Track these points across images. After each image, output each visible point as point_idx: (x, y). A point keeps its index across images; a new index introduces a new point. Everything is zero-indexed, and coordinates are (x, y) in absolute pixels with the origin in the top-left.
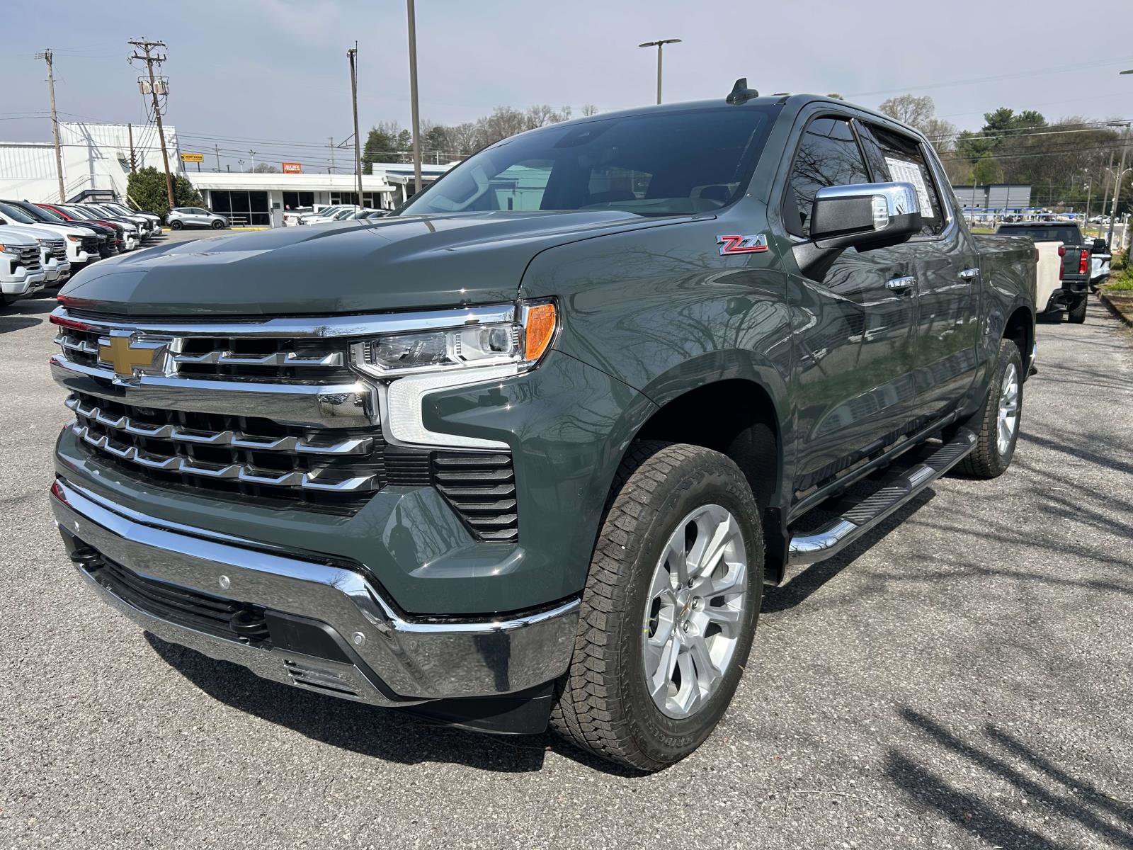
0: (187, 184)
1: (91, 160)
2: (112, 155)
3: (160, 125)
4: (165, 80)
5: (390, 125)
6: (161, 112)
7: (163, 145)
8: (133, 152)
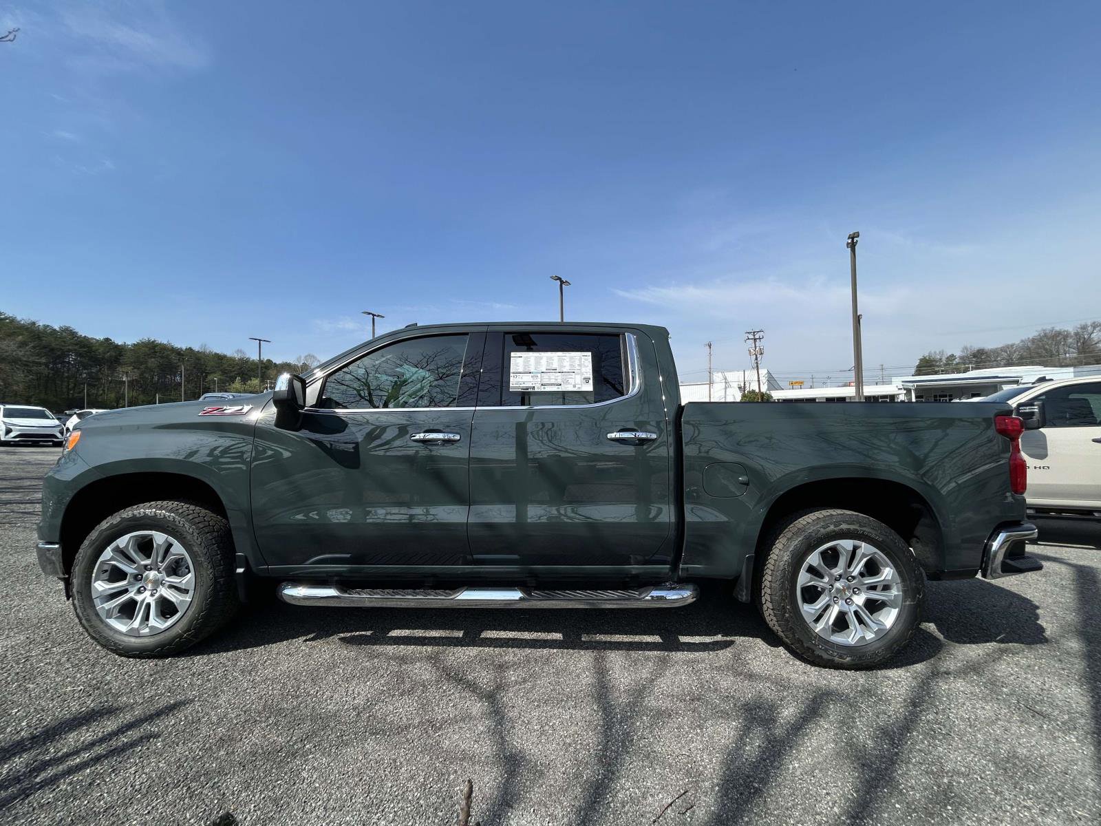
0: (770, 397)
1: (726, 388)
2: (735, 385)
3: (758, 369)
4: (762, 348)
5: (938, 352)
6: (759, 363)
7: (759, 378)
8: (745, 385)
